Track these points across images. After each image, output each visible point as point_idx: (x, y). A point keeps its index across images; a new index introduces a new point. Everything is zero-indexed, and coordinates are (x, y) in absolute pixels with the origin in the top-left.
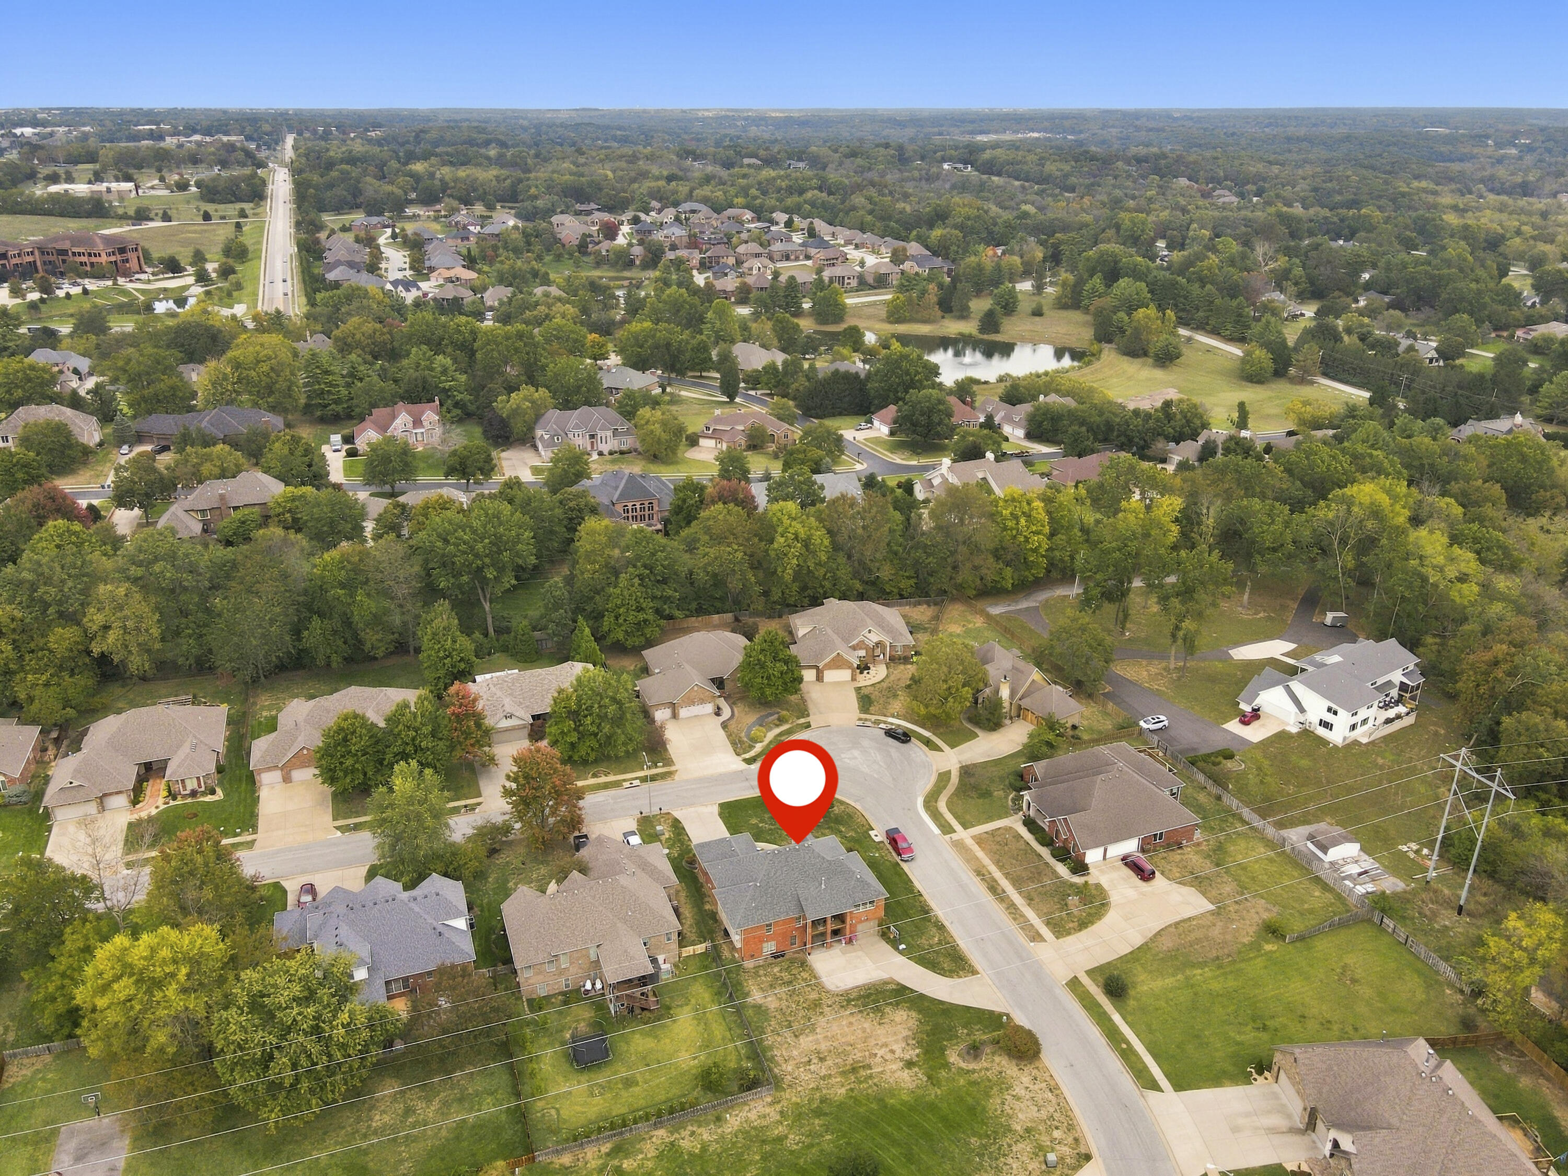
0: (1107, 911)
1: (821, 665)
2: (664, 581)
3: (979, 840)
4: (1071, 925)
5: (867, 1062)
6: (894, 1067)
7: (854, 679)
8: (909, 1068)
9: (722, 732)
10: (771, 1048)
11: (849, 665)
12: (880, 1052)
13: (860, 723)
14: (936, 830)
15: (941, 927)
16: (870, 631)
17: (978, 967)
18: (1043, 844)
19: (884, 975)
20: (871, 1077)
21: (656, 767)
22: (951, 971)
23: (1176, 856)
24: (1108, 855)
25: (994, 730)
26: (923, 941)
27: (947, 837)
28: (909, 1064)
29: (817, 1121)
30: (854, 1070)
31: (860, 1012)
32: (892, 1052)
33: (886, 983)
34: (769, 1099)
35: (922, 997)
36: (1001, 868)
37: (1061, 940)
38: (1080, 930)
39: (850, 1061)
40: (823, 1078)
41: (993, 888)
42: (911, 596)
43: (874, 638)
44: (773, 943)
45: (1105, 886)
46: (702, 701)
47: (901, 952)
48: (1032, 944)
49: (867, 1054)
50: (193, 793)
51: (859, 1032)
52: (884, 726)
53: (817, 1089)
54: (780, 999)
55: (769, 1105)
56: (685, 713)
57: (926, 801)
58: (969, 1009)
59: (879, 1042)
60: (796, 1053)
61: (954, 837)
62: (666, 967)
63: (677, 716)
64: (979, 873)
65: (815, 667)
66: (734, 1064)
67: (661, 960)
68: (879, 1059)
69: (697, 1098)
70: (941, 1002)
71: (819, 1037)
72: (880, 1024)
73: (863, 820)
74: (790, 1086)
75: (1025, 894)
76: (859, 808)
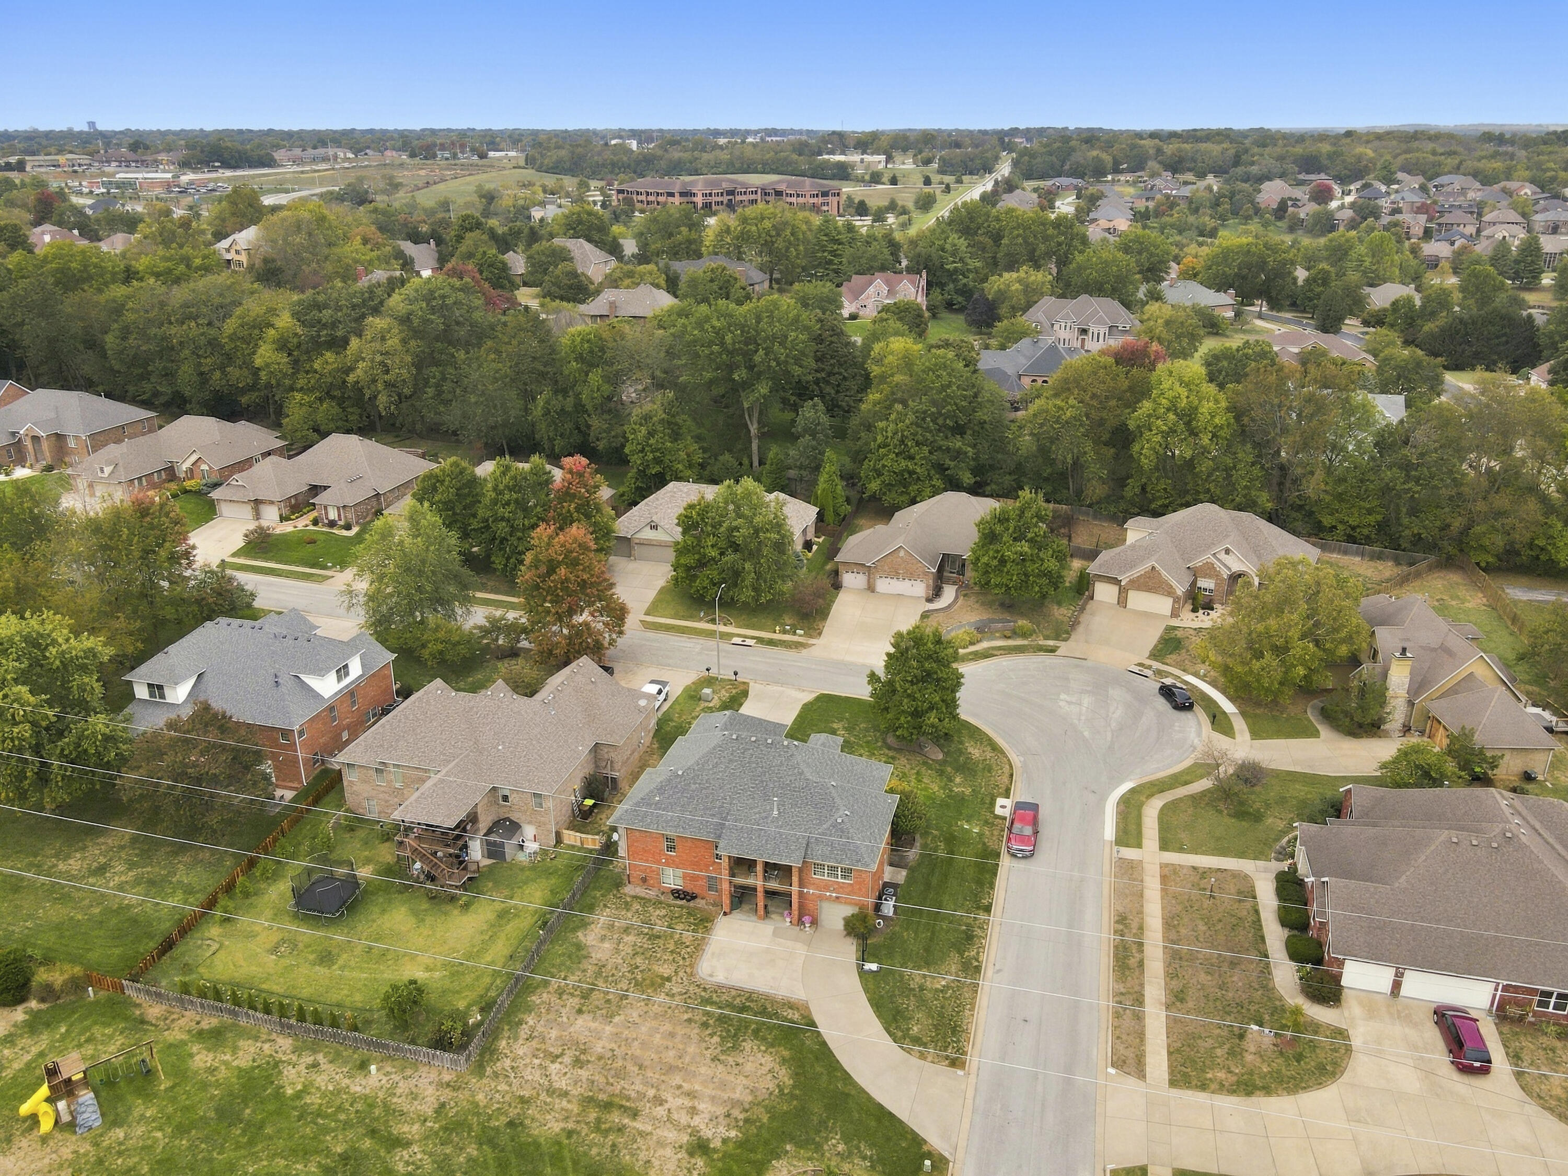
0: (1320, 1085)
1: (1125, 580)
3: (1168, 875)
4: (1221, 1075)
5: (640, 1105)
6: (671, 1135)
7: (1175, 614)
8: (691, 1154)
9: (915, 622)
10: (530, 1010)
11: (1169, 591)
12: (674, 1102)
13: (1136, 669)
14: (1110, 832)
15: (972, 969)
16: (1228, 552)
17: (973, 1059)
18: (1284, 922)
19: (798, 993)
20: (621, 1130)
21: (795, 633)
22: (917, 1041)
24: (1405, 991)
25: (1355, 736)
27: (1115, 848)
28: (700, 1147)
29: (472, 1150)
30: (608, 1106)
31: (705, 1025)
32: (693, 1111)
33: (791, 1006)
34: (447, 1077)
35: (824, 1052)
36: (1169, 924)
37: (1175, 1093)
38: (1232, 1092)
39: (617, 1089)
40: (551, 1091)
41: (1126, 956)
43: (1235, 564)
44: (679, 873)
45: (1357, 1042)
46: (911, 576)
47: (862, 972)
48: (1112, 1071)
49: (651, 1093)
50: (332, 524)
51: (672, 1053)
52: (1168, 681)
53: (523, 1100)
54: (617, 951)
55: (441, 1085)
56: (884, 585)
57: (1132, 791)
58: (884, 1116)
59: (686, 1086)
60: (554, 1034)
61: (1130, 853)
62: (532, 846)
63: (871, 588)
64: (1122, 919)
65: (1116, 581)
66: (461, 1005)
67: (529, 831)
68: (660, 1111)
69: (368, 1023)
70: (847, 1077)
71: (608, 1029)
72: (715, 1059)
73: (1006, 780)
74: (496, 1075)
75: (1178, 984)
76: (1017, 763)
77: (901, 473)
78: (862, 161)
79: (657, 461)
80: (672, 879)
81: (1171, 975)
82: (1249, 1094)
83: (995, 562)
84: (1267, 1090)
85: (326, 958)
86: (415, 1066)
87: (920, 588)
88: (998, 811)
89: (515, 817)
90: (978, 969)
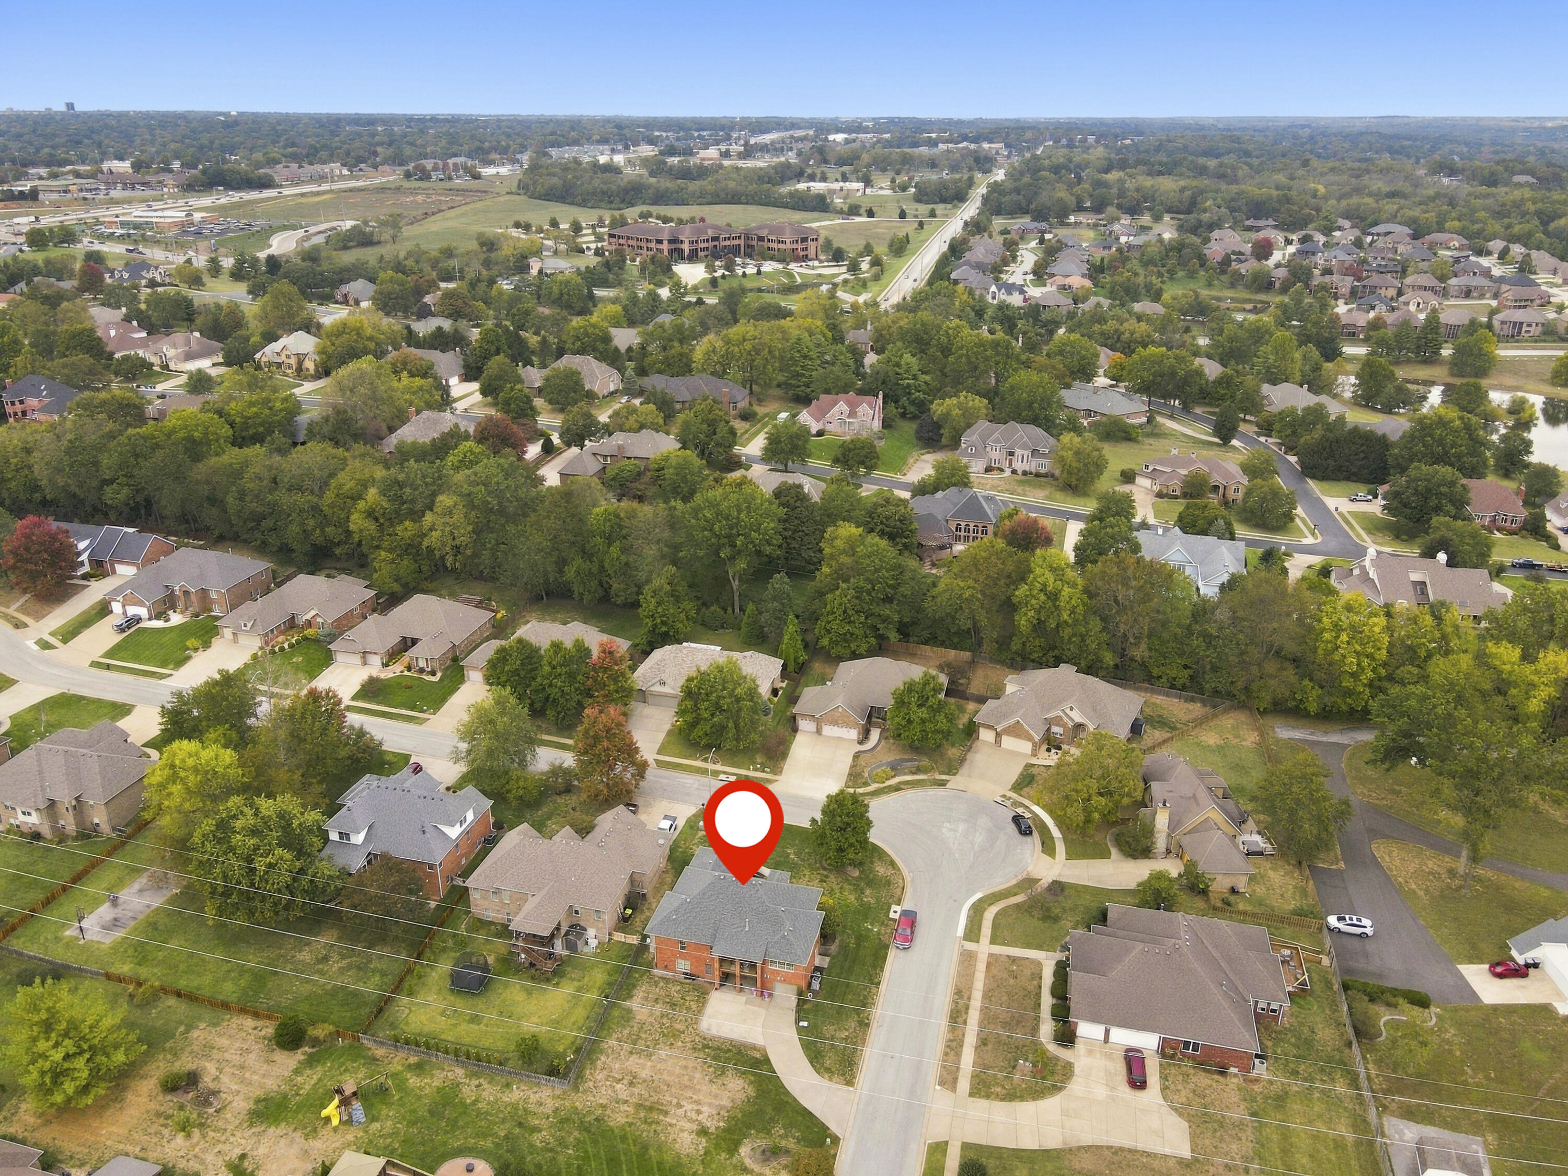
0: (1052, 1096)
1: (1003, 727)
3: (992, 960)
4: (999, 1089)
5: (668, 1108)
6: (688, 1126)
7: (1034, 754)
8: (699, 1136)
9: (849, 760)
10: (602, 1052)
11: (1029, 738)
12: (688, 1106)
13: (999, 799)
14: (960, 931)
15: (864, 1025)
16: (1072, 709)
17: (860, 1080)
18: (1053, 994)
19: (760, 1041)
20: (659, 1122)
21: (763, 771)
22: (828, 1070)
23: (1202, 1080)
24: (1111, 1039)
25: (1134, 857)
26: (829, 1030)
27: (964, 943)
28: (703, 1132)
29: (576, 1133)
30: (651, 1109)
31: (705, 1061)
32: (699, 1112)
33: (754, 1048)
34: (557, 1093)
35: (774, 1078)
36: (987, 996)
37: (972, 1099)
38: (1003, 1100)
39: (655, 1099)
40: (618, 1101)
41: (957, 1016)
42: (1184, 688)
43: (1077, 717)
44: (688, 963)
45: (1077, 1070)
46: (847, 725)
47: (798, 1027)
48: (938, 1087)
49: (675, 1101)
50: (422, 671)
51: (686, 1078)
52: (1020, 810)
53: (604, 1107)
54: (651, 1015)
55: (554, 1098)
56: (828, 730)
57: (980, 900)
58: (807, 1114)
59: (695, 1097)
60: (617, 1066)
61: (970, 946)
62: (593, 943)
63: (819, 732)
64: (959, 992)
65: (994, 729)
66: (561, 1049)
67: (591, 933)
68: (680, 1112)
69: (507, 1059)
70: (787, 1093)
71: (649, 1064)
72: (711, 1081)
73: (899, 891)
74: (585, 1091)
75: (983, 1036)
76: (908, 879)
77: (845, 634)
78: (841, 188)
79: (664, 623)
80: (683, 965)
81: (982, 1029)
82: (1011, 1101)
84: (1022, 1098)
85: (475, 1019)
86: (538, 1084)
87: (853, 734)
88: (892, 915)
89: (582, 924)
90: (868, 1025)
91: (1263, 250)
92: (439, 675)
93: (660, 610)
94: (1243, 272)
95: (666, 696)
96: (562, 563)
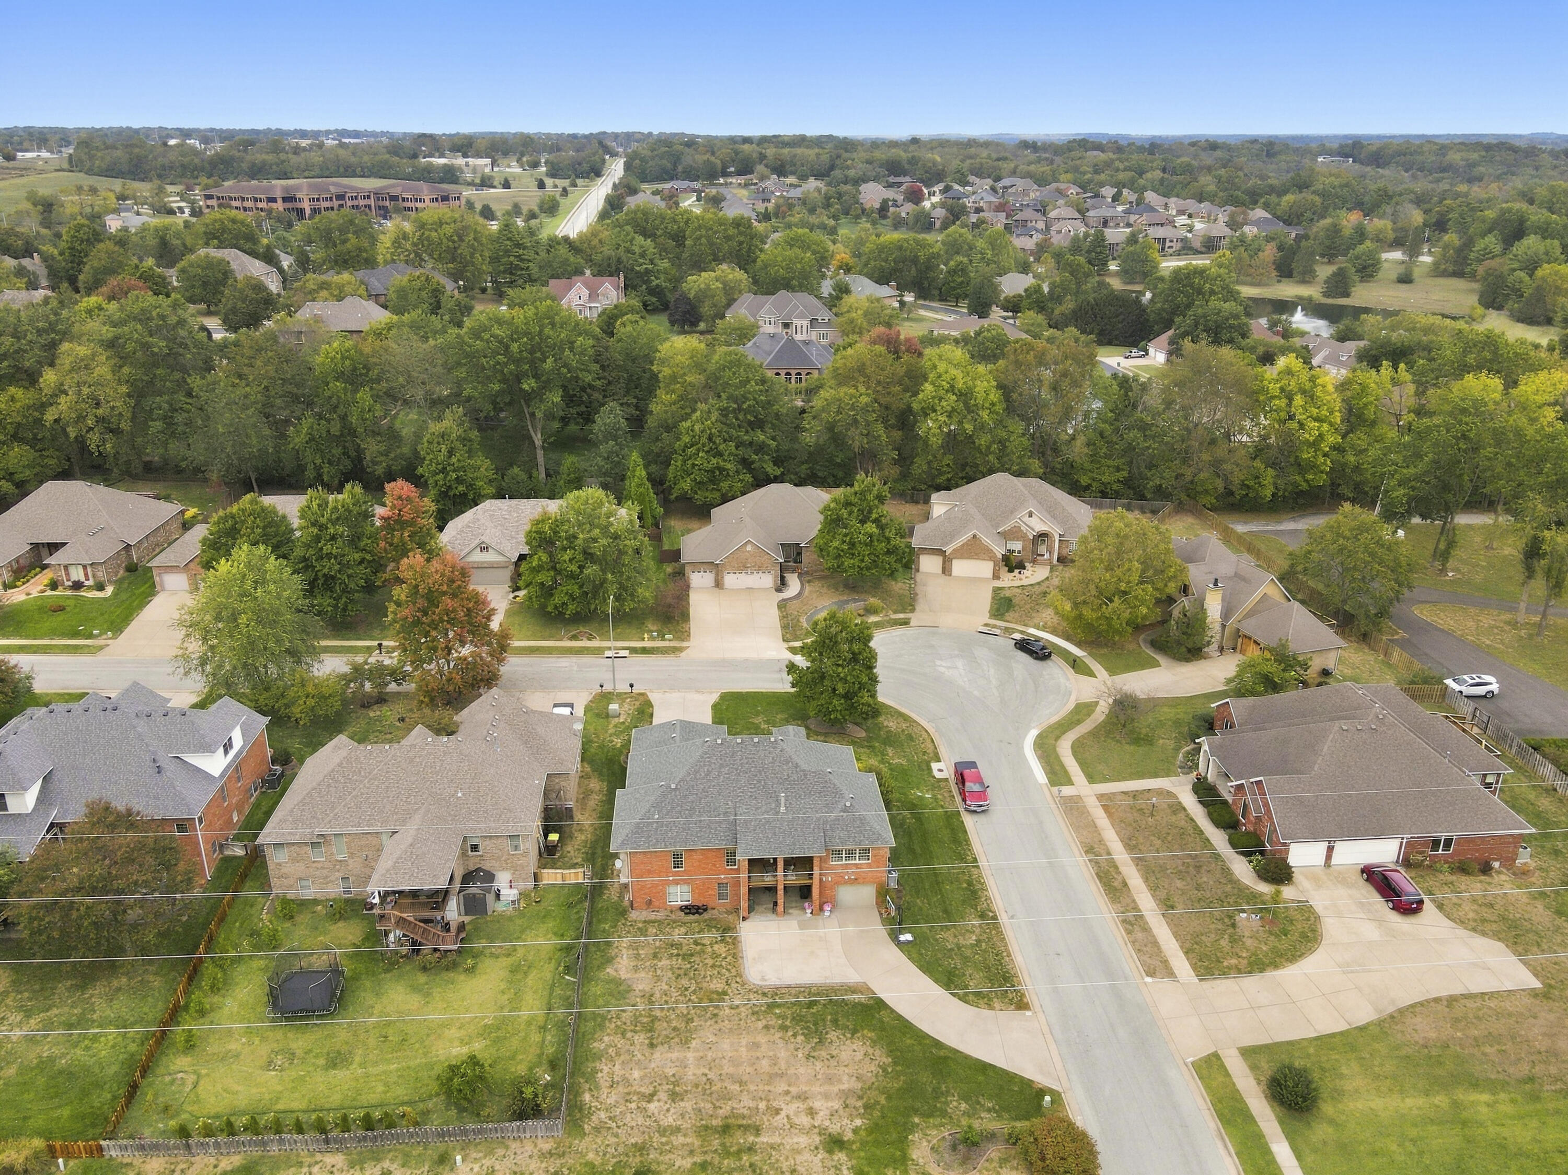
0: (1311, 951)
1: (949, 550)
2: (758, 424)
3: (1107, 802)
4: (1234, 961)
5: (756, 1120)
6: (802, 1141)
7: (996, 576)
8: (830, 1152)
9: (775, 612)
10: (598, 1057)
11: (991, 556)
12: (791, 1108)
13: (985, 630)
14: (1041, 776)
15: (990, 920)
16: (1030, 515)
17: (1031, 997)
18: (1218, 824)
19: (853, 977)
20: (751, 1149)
21: (663, 639)
22: (979, 995)
23: (1474, 886)
24: (1335, 860)
25: (1187, 660)
26: (948, 938)
27: (1055, 789)
28: (835, 1143)
30: (726, 1129)
31: (784, 1028)
32: (811, 1112)
33: (853, 990)
34: (546, 1146)
35: (905, 1026)
36: (1130, 846)
37: (1205, 984)
38: (1249, 973)
39: (725, 1110)
40: (662, 1131)
41: (1109, 880)
42: (1117, 495)
43: (1038, 525)
44: (686, 888)
45: (1320, 909)
46: (760, 568)
47: (900, 945)
48: (1148, 980)
49: (762, 1105)
50: (77, 586)
51: (765, 1062)
52: (1018, 636)
53: (641, 1149)
54: (658, 979)
55: (543, 1156)
56: (730, 580)
57: (1040, 736)
58: (984, 1068)
59: (794, 1090)
60: (636, 1074)
61: (1067, 791)
62: (509, 894)
63: (718, 584)
64: (1089, 850)
65: (941, 552)
66: (521, 1069)
67: (502, 880)
68: (781, 1119)
69: (426, 1113)
70: (938, 1044)
71: (690, 1055)
72: (808, 1057)
73: (930, 745)
74: (597, 1130)
75: (1163, 894)
76: (931, 731)
78: (467, 165)
79: (458, 480)
80: (679, 895)
81: (1153, 889)
82: (1262, 970)
83: (845, 547)
85: (336, 1060)
86: (502, 1142)
87: (768, 580)
88: (938, 775)
89: (487, 866)
90: (995, 919)
91: (915, 197)
92: (110, 590)
93: (454, 460)
94: (904, 215)
95: (491, 566)
96: (280, 427)
